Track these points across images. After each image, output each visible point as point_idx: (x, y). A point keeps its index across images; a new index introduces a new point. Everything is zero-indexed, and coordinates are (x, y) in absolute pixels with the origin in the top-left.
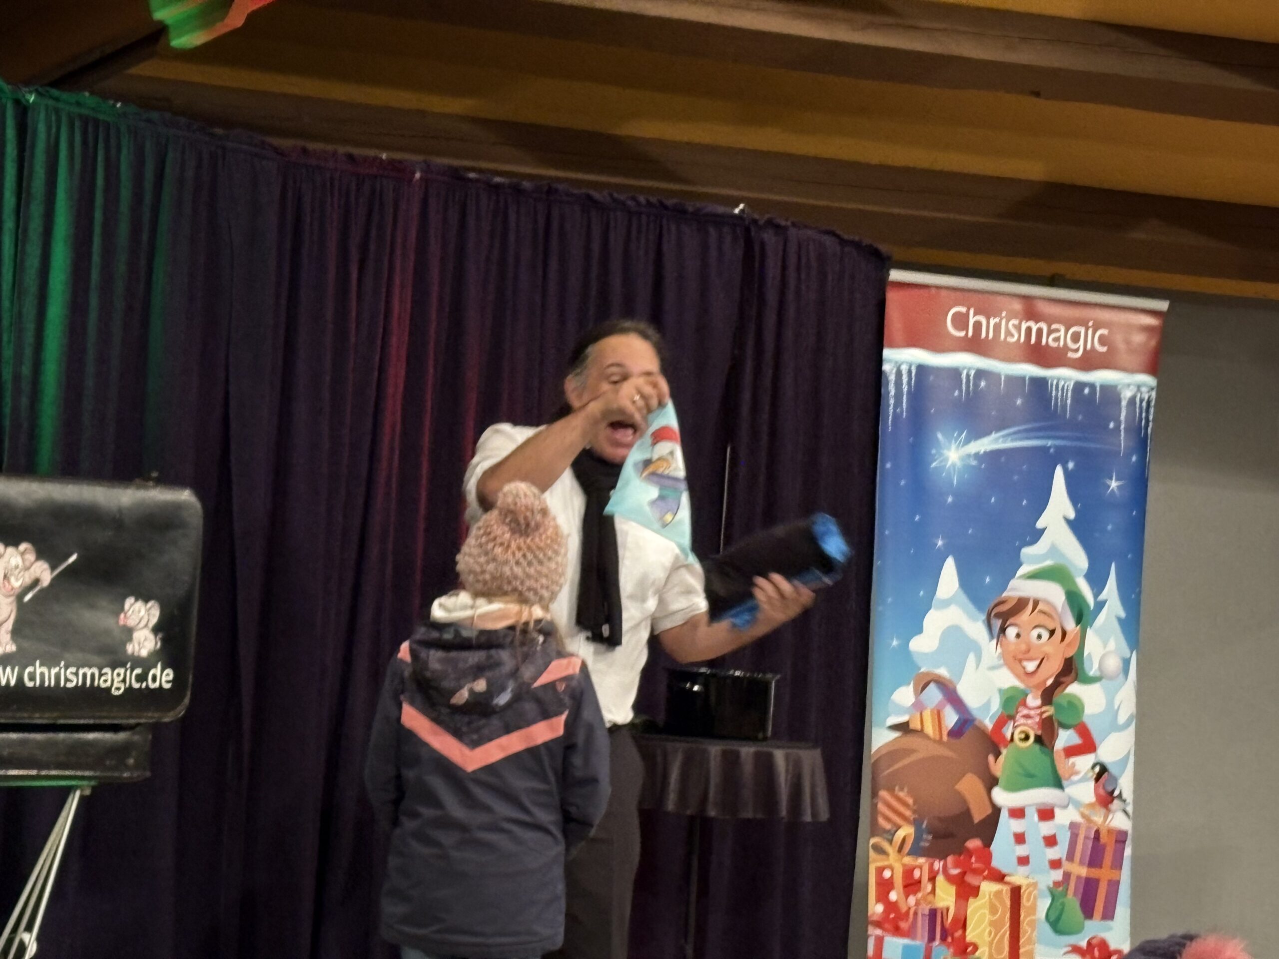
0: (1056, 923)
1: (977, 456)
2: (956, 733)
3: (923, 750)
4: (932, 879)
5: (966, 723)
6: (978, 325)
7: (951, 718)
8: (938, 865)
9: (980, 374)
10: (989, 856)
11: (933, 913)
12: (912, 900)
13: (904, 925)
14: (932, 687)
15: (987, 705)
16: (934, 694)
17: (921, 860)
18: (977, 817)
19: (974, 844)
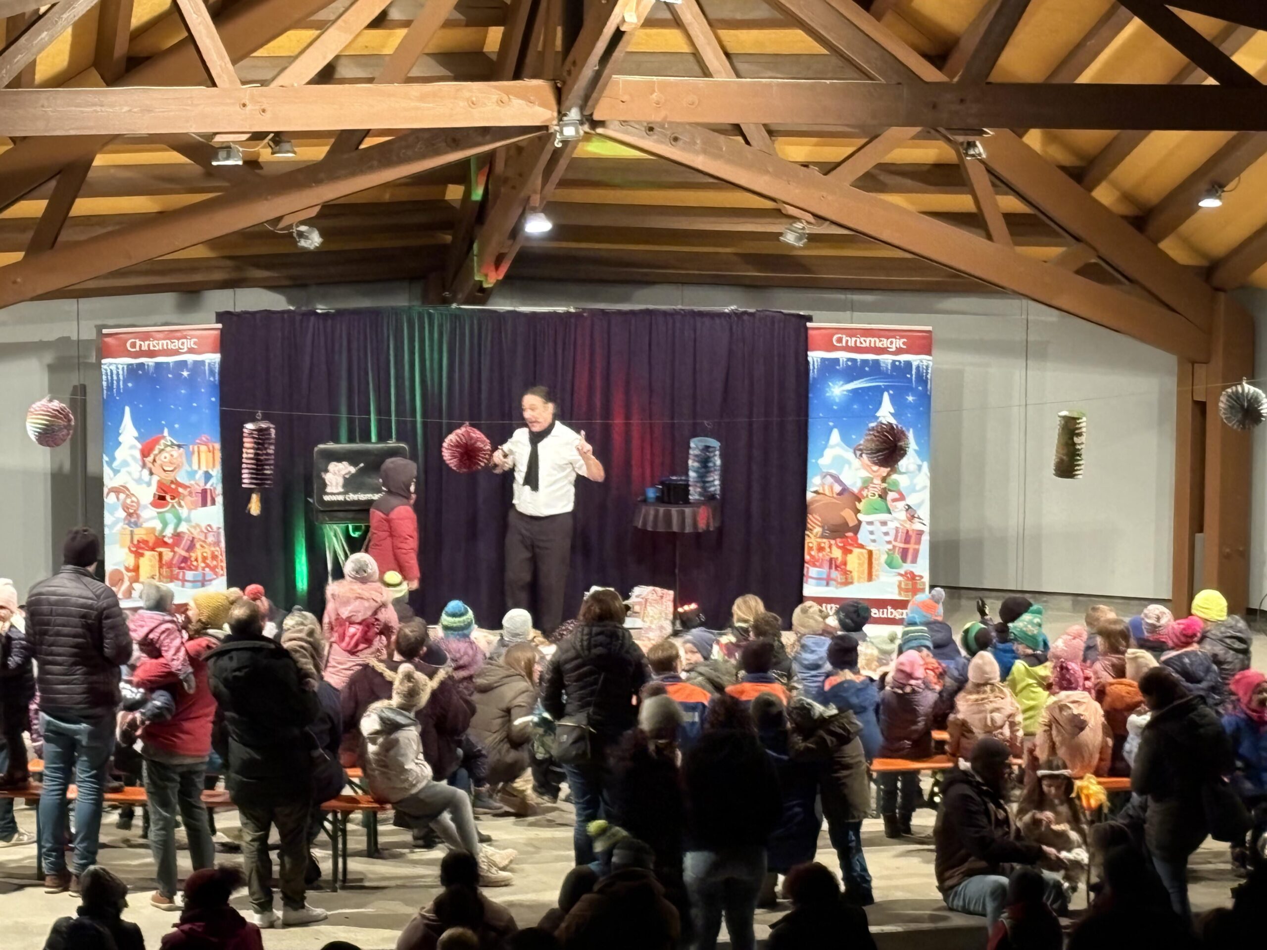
0: (890, 564)
1: (848, 391)
2: (840, 494)
3: (825, 500)
4: (830, 547)
5: (845, 490)
6: (847, 341)
7: (838, 488)
8: (833, 542)
9: (849, 359)
10: (857, 539)
11: (831, 560)
12: (821, 555)
13: (817, 564)
14: (828, 477)
15: (855, 483)
16: (829, 480)
17: (824, 540)
18: (851, 524)
19: (850, 534)
